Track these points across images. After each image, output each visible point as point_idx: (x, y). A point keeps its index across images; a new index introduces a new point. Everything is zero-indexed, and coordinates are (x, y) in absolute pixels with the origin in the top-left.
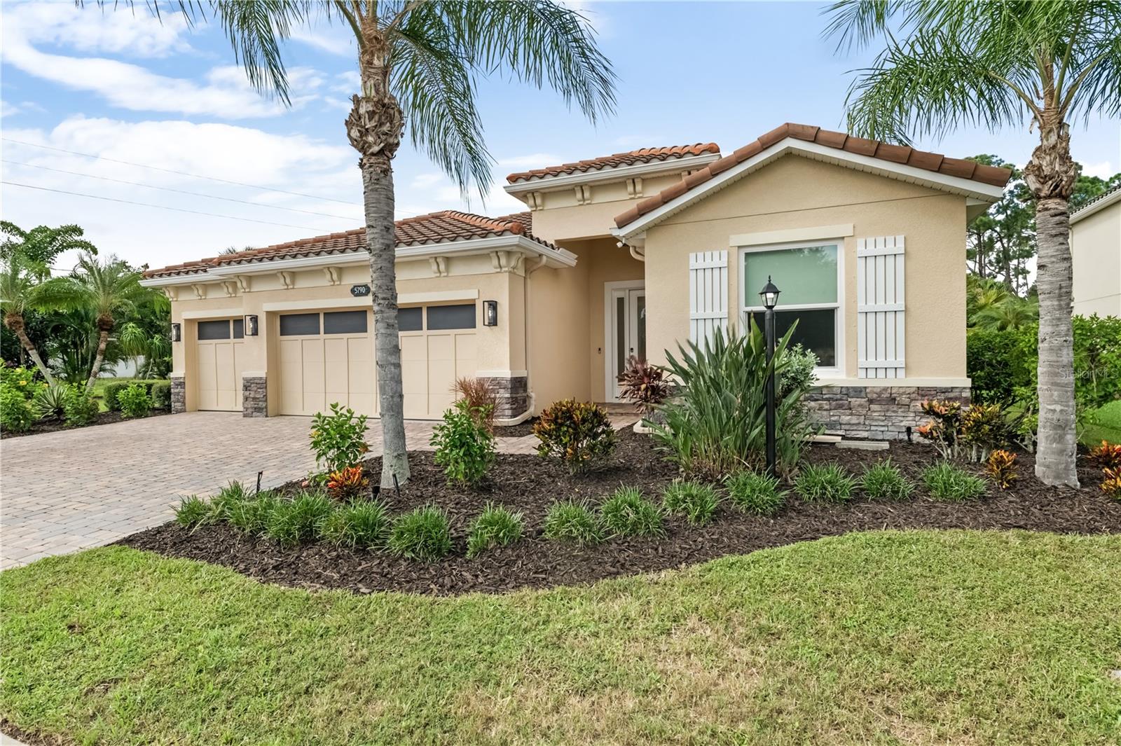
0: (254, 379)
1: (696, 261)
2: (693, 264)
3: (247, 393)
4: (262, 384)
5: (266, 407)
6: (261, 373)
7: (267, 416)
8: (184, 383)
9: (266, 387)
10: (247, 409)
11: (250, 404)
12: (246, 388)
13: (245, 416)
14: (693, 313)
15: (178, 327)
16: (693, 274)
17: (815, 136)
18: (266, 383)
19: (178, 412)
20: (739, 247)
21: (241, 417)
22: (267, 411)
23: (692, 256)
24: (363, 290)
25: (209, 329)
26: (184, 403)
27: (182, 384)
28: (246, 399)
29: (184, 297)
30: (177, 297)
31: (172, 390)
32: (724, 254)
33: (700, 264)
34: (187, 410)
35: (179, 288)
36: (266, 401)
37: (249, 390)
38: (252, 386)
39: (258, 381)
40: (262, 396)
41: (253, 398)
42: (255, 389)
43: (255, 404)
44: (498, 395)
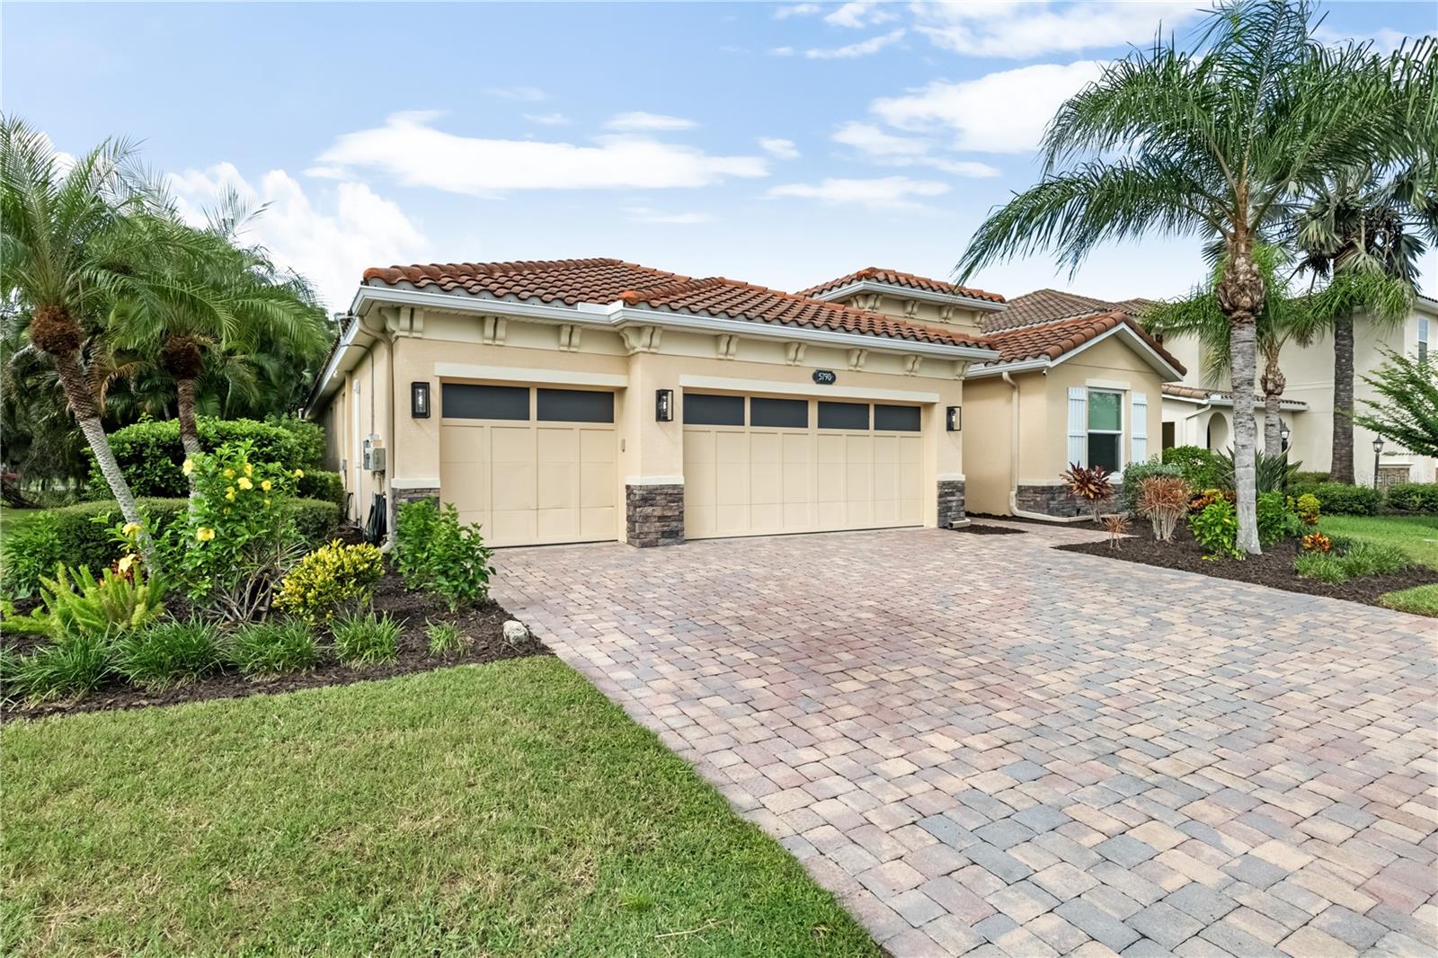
1: (1072, 393)
2: (1070, 395)
3: (649, 510)
4: (673, 495)
5: (683, 529)
6: (675, 478)
7: (683, 543)
8: (438, 498)
9: (682, 501)
10: (647, 534)
11: (653, 527)
12: (645, 501)
13: (643, 545)
14: (1070, 431)
15: (423, 389)
16: (1070, 402)
18: (682, 493)
20: (1089, 387)
22: (682, 535)
23: (1070, 389)
24: (828, 377)
28: (645, 519)
30: (424, 330)
32: (1084, 390)
33: (1074, 396)
35: (433, 316)
36: (682, 520)
37: (652, 505)
38: (658, 498)
39: (670, 491)
40: (677, 513)
41: (659, 517)
42: (664, 502)
43: (663, 526)
44: (955, 498)
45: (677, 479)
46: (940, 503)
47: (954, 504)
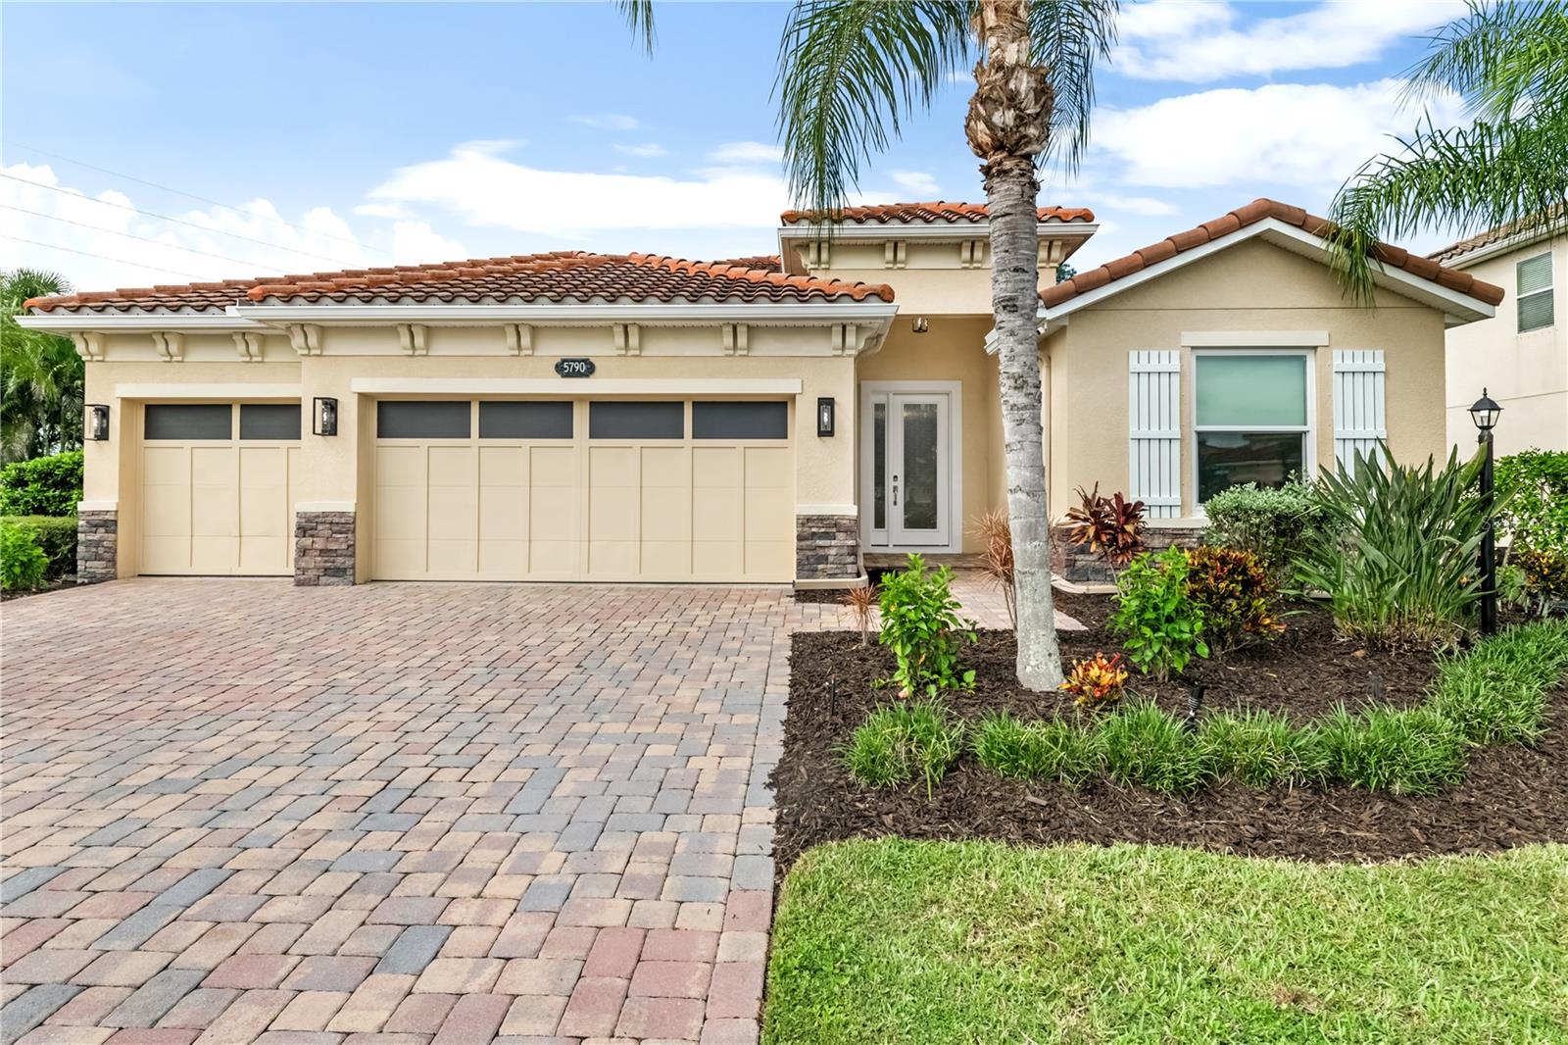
0: (325, 515)
1: (1139, 361)
2: (1134, 366)
3: (308, 541)
4: (342, 524)
5: (353, 567)
6: (345, 502)
7: (354, 584)
8: (115, 522)
9: (354, 532)
10: (304, 570)
11: (314, 561)
12: (303, 530)
13: (299, 584)
14: (1133, 431)
15: (103, 412)
16: (1133, 379)
17: (1302, 221)
18: (354, 522)
19: (94, 580)
20: (1193, 348)
21: (292, 587)
22: (354, 575)
23: (1133, 355)
24: (581, 367)
25: (166, 420)
26: (113, 561)
27: (110, 525)
28: (303, 552)
29: (118, 354)
30: (104, 353)
31: (81, 537)
32: (1175, 354)
33: (1144, 366)
34: (119, 575)
35: (109, 337)
36: (353, 555)
37: (313, 536)
38: (320, 527)
39: (336, 520)
40: (344, 546)
41: (321, 550)
42: (328, 533)
43: (326, 562)
44: (833, 543)
45: (347, 504)
46: (799, 549)
47: (833, 552)
